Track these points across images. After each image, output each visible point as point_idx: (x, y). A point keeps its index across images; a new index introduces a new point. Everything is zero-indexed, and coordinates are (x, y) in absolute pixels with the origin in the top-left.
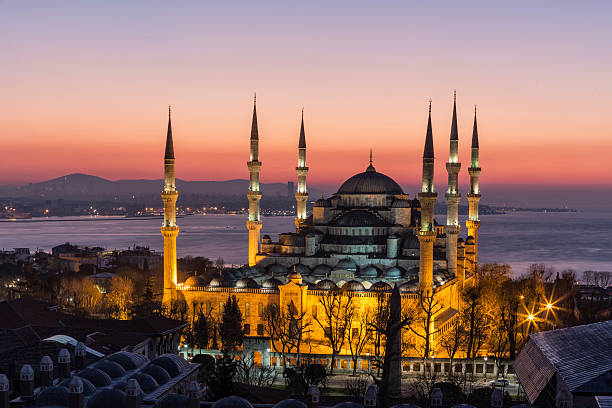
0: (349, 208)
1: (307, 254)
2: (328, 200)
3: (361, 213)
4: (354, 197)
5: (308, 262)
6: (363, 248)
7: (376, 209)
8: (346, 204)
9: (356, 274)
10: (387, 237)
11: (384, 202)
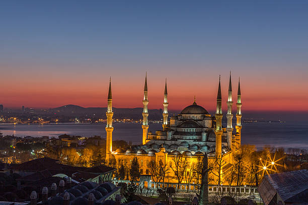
0: (185, 120)
1: (168, 139)
2: (177, 117)
3: (191, 122)
4: (188, 115)
5: (168, 143)
6: (192, 137)
7: (197, 120)
8: (184, 118)
9: (188, 148)
10: (202, 132)
11: (200, 118)
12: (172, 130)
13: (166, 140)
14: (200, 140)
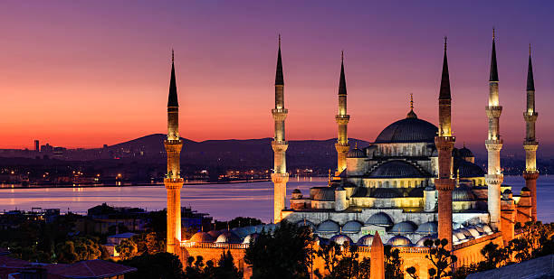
0: (386, 158)
1: (338, 209)
2: (365, 150)
3: (399, 163)
4: (391, 146)
5: (338, 218)
6: (399, 202)
7: (415, 158)
8: (382, 153)
9: (388, 230)
10: (424, 189)
11: (423, 151)
12: (352, 185)
13: (333, 210)
14: (421, 209)
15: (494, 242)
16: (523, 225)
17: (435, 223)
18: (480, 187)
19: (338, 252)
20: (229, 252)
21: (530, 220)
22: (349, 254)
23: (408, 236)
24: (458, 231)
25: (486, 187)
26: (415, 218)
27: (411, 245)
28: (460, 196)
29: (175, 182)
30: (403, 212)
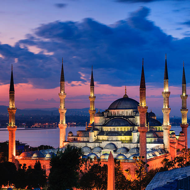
0: (113, 117)
1: (91, 141)
2: (103, 113)
3: (119, 119)
4: (116, 111)
5: (91, 145)
6: (120, 138)
7: (127, 117)
8: (112, 114)
9: (115, 151)
10: (132, 132)
11: (132, 113)
12: (97, 130)
13: (88, 142)
14: (130, 141)
15: (167, 158)
16: (181, 150)
17: (137, 148)
18: (159, 131)
19: (91, 162)
20: (39, 162)
21: (184, 147)
22: (96, 163)
23: (124, 154)
24: (149, 152)
25: (162, 131)
26: (128, 146)
27: (126, 158)
28: (150, 135)
29: (13, 128)
30: (122, 143)
